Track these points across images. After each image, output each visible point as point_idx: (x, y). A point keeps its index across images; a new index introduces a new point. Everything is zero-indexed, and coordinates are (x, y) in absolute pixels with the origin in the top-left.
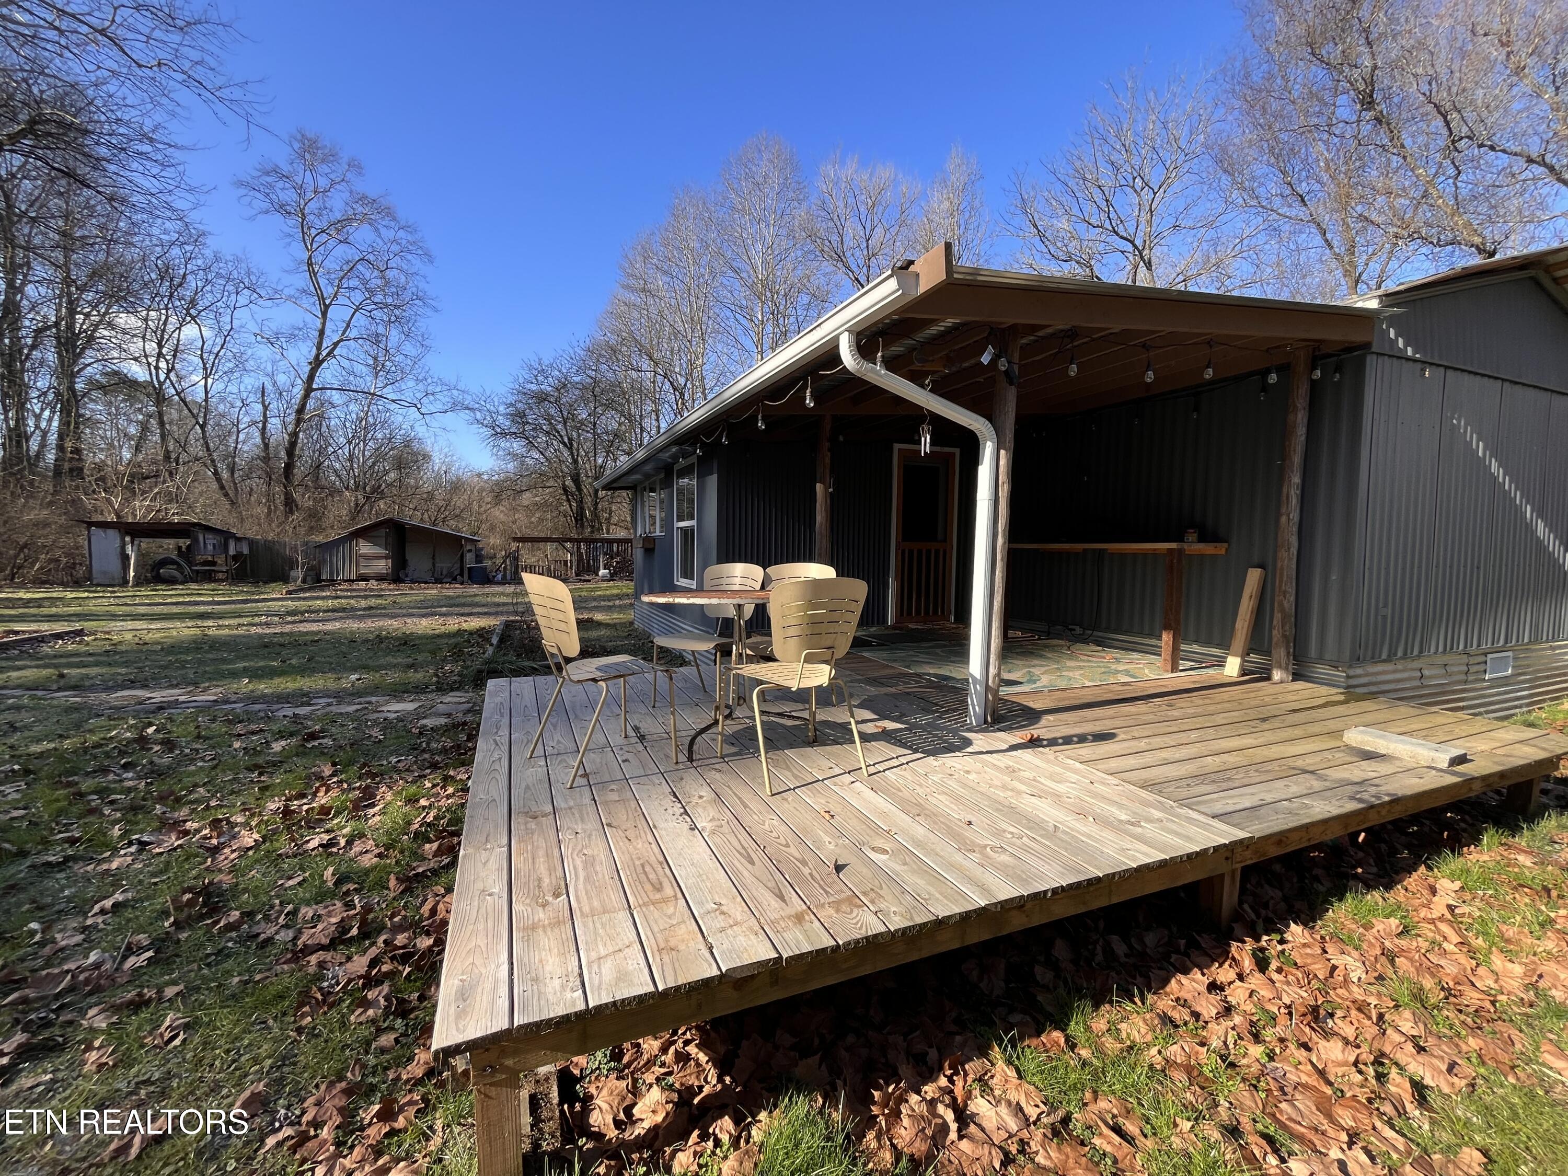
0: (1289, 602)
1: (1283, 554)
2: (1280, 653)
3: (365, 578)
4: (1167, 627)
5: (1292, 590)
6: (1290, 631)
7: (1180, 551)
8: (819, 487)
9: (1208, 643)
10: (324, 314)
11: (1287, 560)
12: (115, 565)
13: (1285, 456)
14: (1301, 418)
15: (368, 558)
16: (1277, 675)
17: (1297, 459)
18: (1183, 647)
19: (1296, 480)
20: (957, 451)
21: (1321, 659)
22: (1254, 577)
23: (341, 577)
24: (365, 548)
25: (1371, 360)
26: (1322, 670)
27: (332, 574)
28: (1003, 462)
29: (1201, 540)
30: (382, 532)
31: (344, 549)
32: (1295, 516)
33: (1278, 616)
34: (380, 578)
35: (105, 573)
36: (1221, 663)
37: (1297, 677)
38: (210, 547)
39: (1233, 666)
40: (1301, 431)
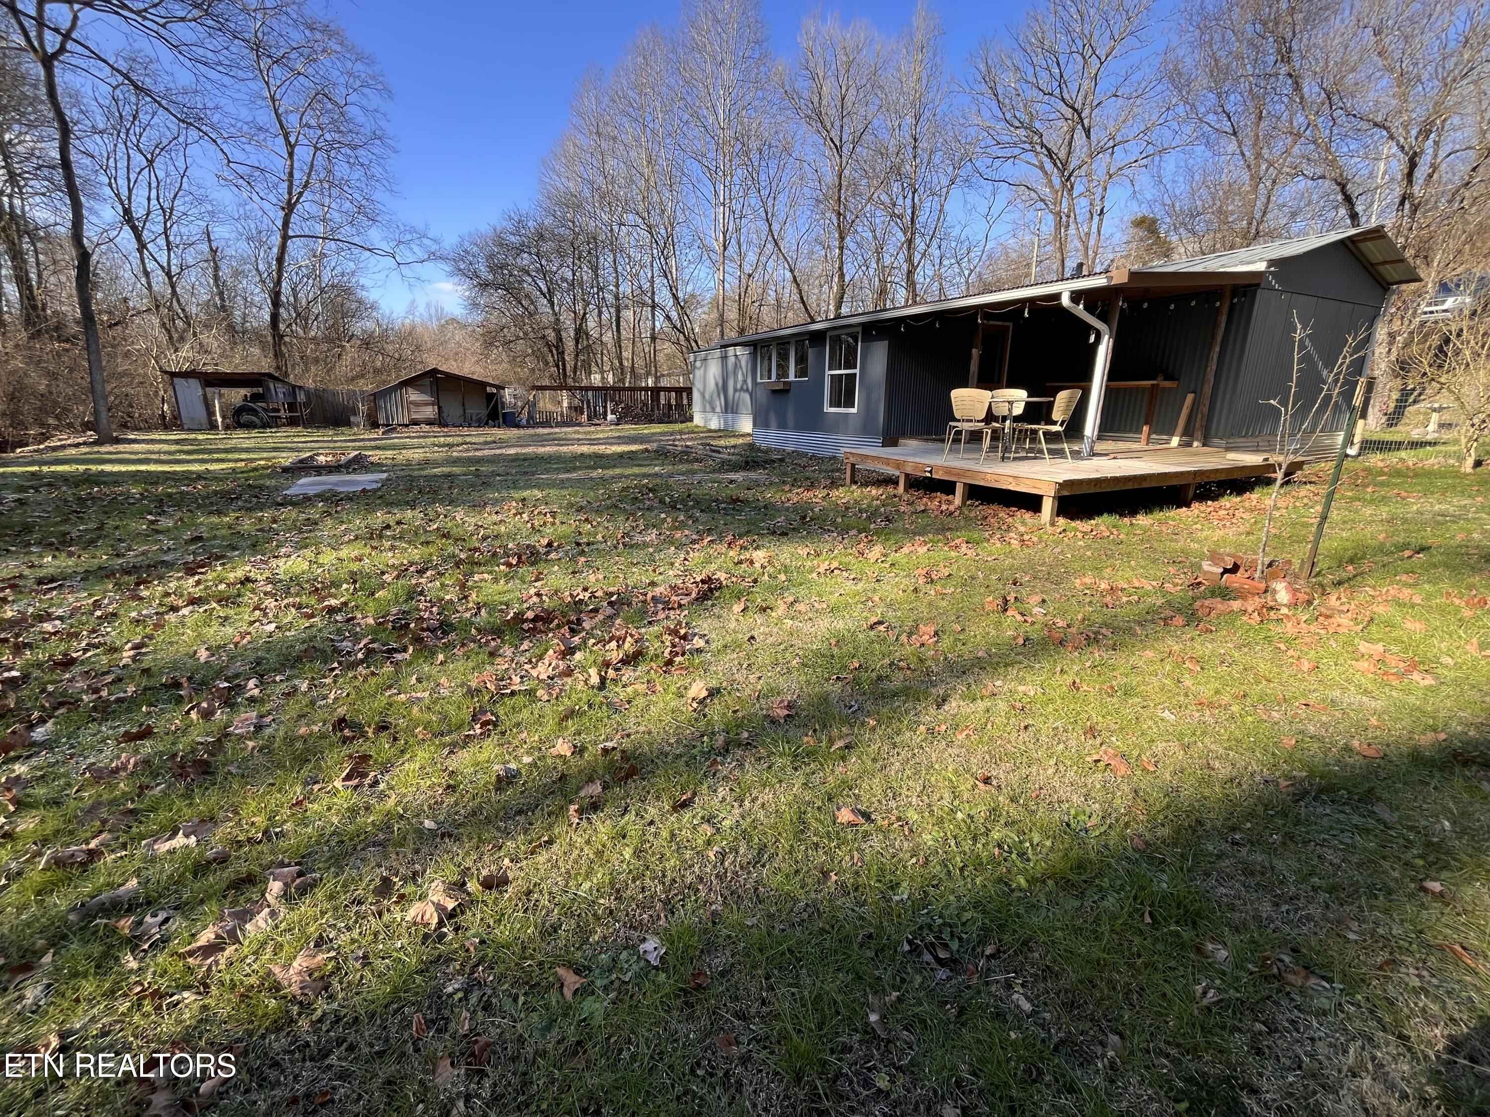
0: (1206, 410)
1: (1206, 386)
2: (1198, 434)
3: (416, 423)
4: (1146, 424)
5: (1208, 404)
6: (1204, 423)
7: (1158, 385)
8: (974, 351)
9: (1161, 433)
10: (291, 155)
11: (1208, 389)
12: (201, 413)
13: (1213, 337)
14: (1223, 319)
15: (417, 404)
16: (1195, 444)
17: (1219, 339)
18: (1154, 436)
19: (1217, 349)
20: (1011, 324)
21: (1216, 437)
22: (1190, 397)
23: (395, 422)
24: (414, 395)
25: (1259, 291)
26: (1216, 440)
27: (387, 419)
28: (1111, 344)
29: (1165, 380)
30: (427, 381)
31: (395, 397)
32: (1214, 367)
33: (1199, 416)
34: (430, 423)
35: (192, 419)
36: (1168, 442)
37: (1204, 445)
38: (281, 396)
39: (1175, 441)
40: (1223, 325)
